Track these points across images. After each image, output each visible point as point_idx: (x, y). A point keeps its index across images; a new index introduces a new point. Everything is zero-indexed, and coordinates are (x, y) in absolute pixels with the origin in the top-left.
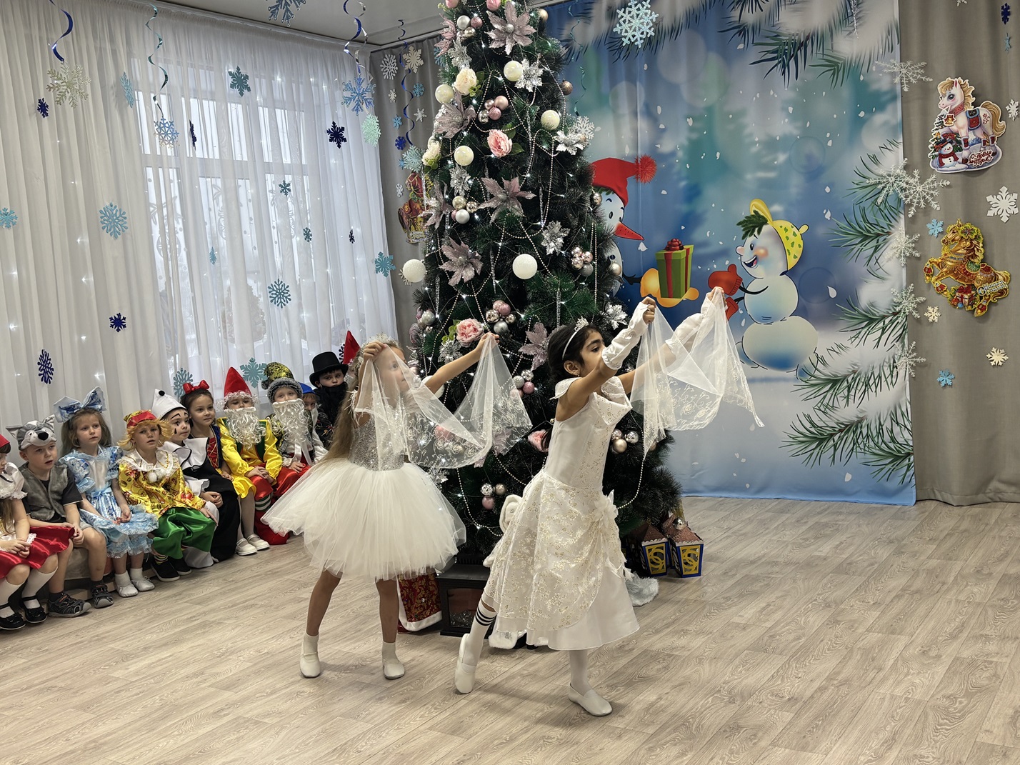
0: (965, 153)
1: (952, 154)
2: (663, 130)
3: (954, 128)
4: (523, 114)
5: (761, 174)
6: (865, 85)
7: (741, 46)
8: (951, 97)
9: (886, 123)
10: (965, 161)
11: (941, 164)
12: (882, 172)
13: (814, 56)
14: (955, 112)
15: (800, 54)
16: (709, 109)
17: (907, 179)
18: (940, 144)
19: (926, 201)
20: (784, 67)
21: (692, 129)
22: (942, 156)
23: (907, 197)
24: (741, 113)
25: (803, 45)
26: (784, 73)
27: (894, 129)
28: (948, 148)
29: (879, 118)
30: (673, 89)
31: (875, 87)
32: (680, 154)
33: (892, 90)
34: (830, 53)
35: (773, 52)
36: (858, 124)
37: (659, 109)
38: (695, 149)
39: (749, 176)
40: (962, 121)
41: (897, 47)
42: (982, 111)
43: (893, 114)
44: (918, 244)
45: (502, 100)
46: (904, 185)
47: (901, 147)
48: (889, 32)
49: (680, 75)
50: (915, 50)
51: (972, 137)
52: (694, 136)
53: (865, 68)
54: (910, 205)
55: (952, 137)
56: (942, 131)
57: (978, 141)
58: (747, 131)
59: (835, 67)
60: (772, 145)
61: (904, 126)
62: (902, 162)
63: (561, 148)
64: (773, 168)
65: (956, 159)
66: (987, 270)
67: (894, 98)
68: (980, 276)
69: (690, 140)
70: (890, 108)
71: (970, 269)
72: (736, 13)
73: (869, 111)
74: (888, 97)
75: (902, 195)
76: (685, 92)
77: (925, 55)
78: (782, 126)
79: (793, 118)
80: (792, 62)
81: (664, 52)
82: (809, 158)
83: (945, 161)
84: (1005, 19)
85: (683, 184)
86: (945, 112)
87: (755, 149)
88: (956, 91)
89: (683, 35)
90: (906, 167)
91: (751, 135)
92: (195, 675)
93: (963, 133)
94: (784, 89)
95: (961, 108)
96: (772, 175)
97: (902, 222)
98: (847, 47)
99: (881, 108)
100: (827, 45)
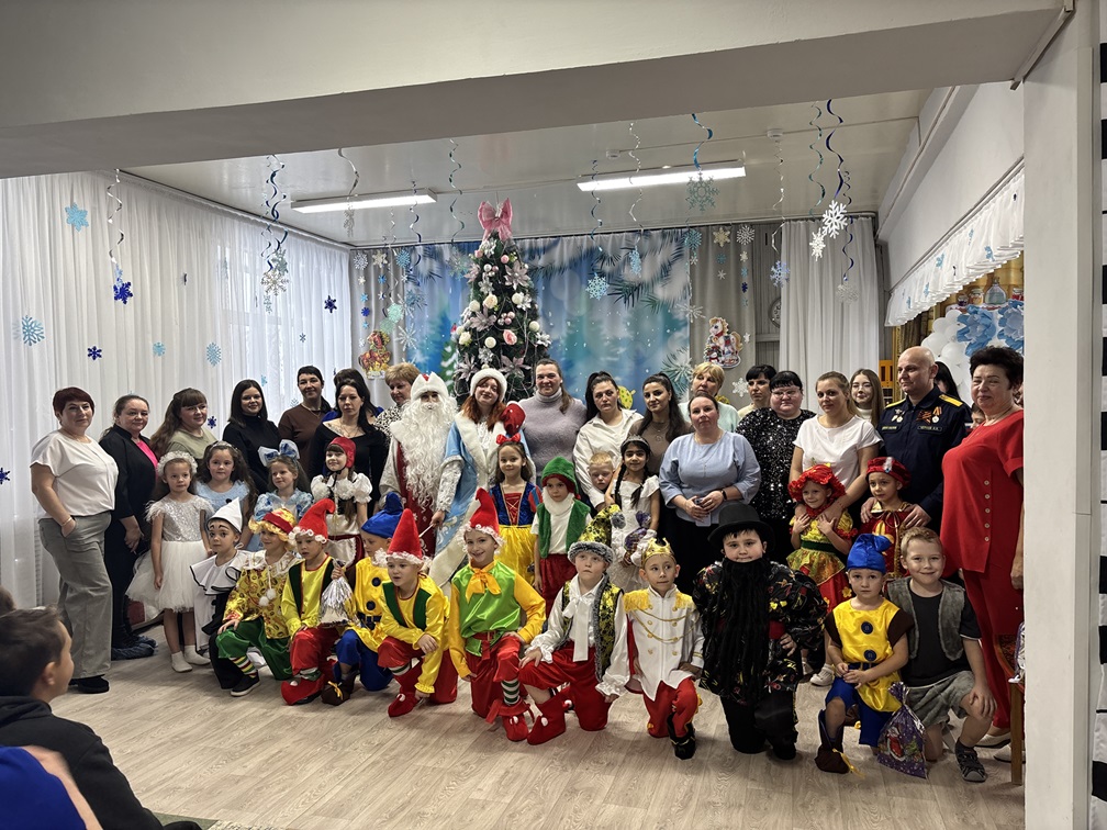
0: (723, 358)
2: (552, 327)
3: (718, 344)
4: (522, 323)
5: (609, 359)
6: (671, 315)
8: (716, 327)
9: (681, 337)
10: (723, 362)
12: (678, 364)
13: (644, 296)
14: (718, 335)
15: (636, 293)
16: (580, 318)
18: (710, 352)
20: (626, 299)
21: (569, 328)
22: (711, 359)
24: (600, 322)
25: (637, 288)
26: (625, 302)
27: (685, 341)
28: (715, 355)
29: (678, 334)
30: (560, 303)
31: (676, 317)
32: (562, 342)
33: (685, 320)
34: (652, 295)
35: (619, 290)
36: (667, 336)
37: (550, 314)
38: (571, 339)
39: (602, 359)
40: (722, 340)
41: (688, 297)
42: (732, 337)
43: (684, 333)
45: (512, 314)
47: (688, 351)
48: (685, 289)
49: (565, 296)
50: (698, 300)
51: (726, 351)
52: (571, 332)
53: (671, 306)
55: (716, 348)
56: (712, 345)
57: (729, 352)
58: (602, 333)
59: (653, 302)
60: (616, 342)
61: (691, 340)
62: (689, 360)
63: (540, 342)
64: (616, 356)
67: (686, 325)
69: (568, 334)
70: (683, 329)
73: (672, 330)
74: (681, 324)
76: (566, 304)
77: (703, 303)
78: (623, 332)
79: (630, 329)
80: (631, 297)
81: (555, 280)
82: (638, 352)
84: (744, 290)
85: (563, 359)
86: (713, 335)
87: (606, 344)
88: (719, 324)
89: (566, 274)
91: (604, 335)
93: (722, 347)
94: (624, 312)
95: (721, 334)
96: (616, 359)
97: (688, 392)
98: (660, 292)
99: (679, 329)
100: (651, 291)
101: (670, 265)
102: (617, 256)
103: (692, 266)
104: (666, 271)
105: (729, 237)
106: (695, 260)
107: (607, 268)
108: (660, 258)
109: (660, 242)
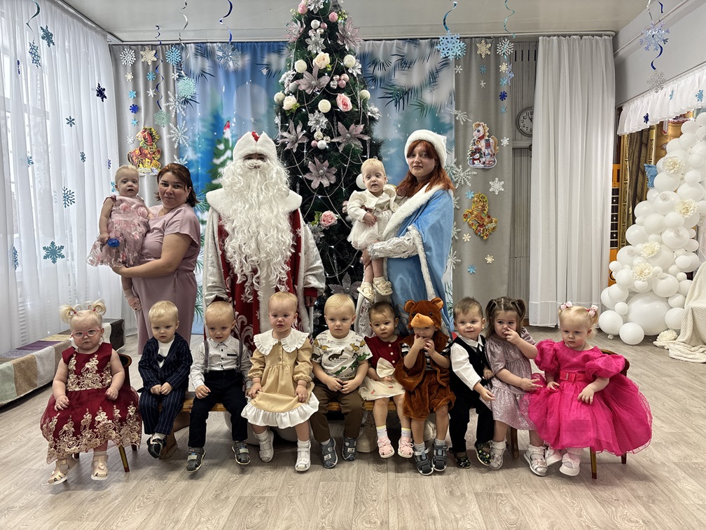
0: (484, 159)
1: (478, 159)
3: (480, 146)
4: (355, 89)
6: (438, 118)
7: (373, 87)
8: (479, 131)
10: (484, 163)
11: (474, 163)
13: (413, 100)
14: (480, 138)
15: (406, 97)
17: (457, 169)
18: (473, 153)
19: (464, 181)
20: (396, 102)
22: (474, 159)
23: (455, 178)
25: (407, 93)
26: (396, 105)
27: (450, 143)
28: (477, 156)
31: (442, 121)
33: (450, 124)
34: (420, 99)
35: (390, 94)
40: (483, 143)
41: (454, 103)
42: (491, 141)
43: (450, 136)
44: (459, 202)
45: (345, 77)
46: (454, 172)
47: (454, 153)
48: (451, 95)
50: (462, 105)
51: (487, 152)
53: (438, 111)
54: (457, 182)
55: (478, 150)
56: (475, 147)
57: (489, 154)
59: (422, 106)
60: (387, 143)
61: (456, 142)
62: (455, 160)
64: (387, 156)
65: (480, 162)
66: (489, 217)
67: (451, 128)
68: (487, 220)
70: (449, 132)
71: (483, 216)
72: (371, 69)
74: (449, 126)
75: (453, 177)
77: (467, 109)
78: (394, 134)
79: (400, 130)
80: (401, 100)
83: (475, 162)
84: (503, 99)
86: (476, 138)
88: (481, 128)
90: (455, 163)
93: (483, 149)
94: (395, 114)
95: (482, 137)
96: (387, 159)
98: (429, 97)
100: (420, 95)
101: (437, 72)
102: (387, 63)
103: (457, 75)
104: (433, 78)
105: (490, 49)
106: (460, 69)
107: (379, 73)
108: (429, 65)
109: (428, 50)
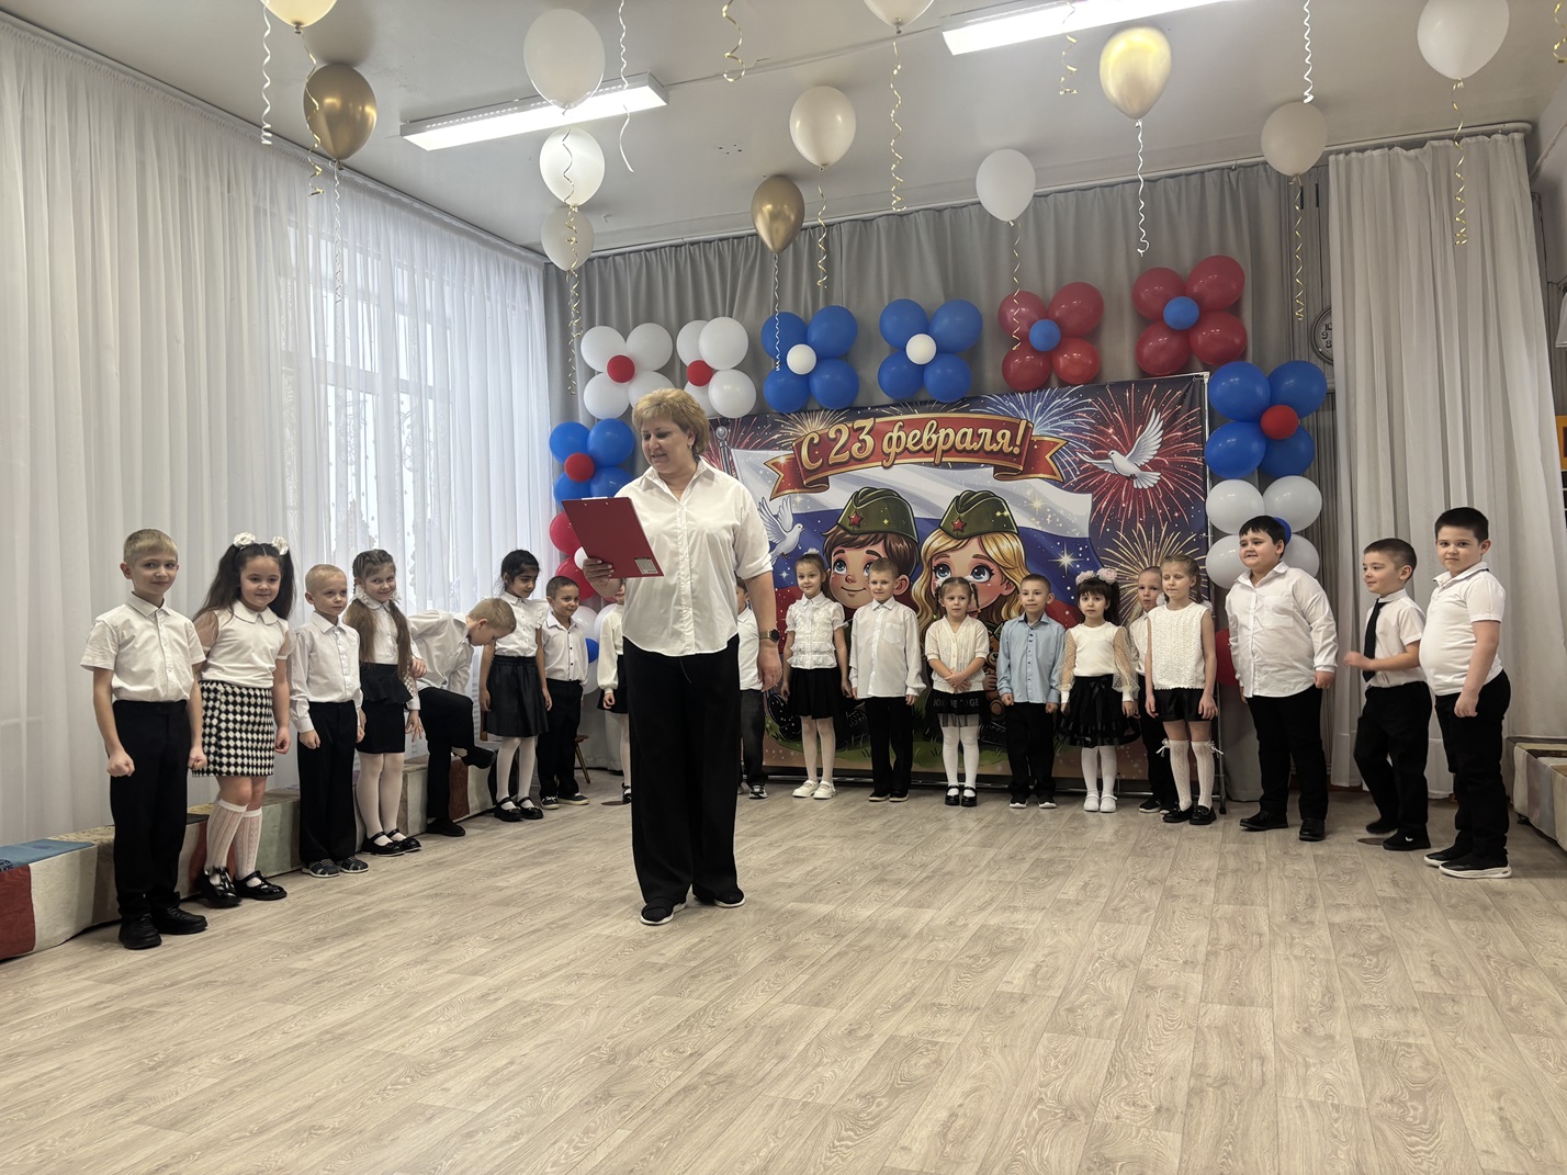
92: (109, 1102)
